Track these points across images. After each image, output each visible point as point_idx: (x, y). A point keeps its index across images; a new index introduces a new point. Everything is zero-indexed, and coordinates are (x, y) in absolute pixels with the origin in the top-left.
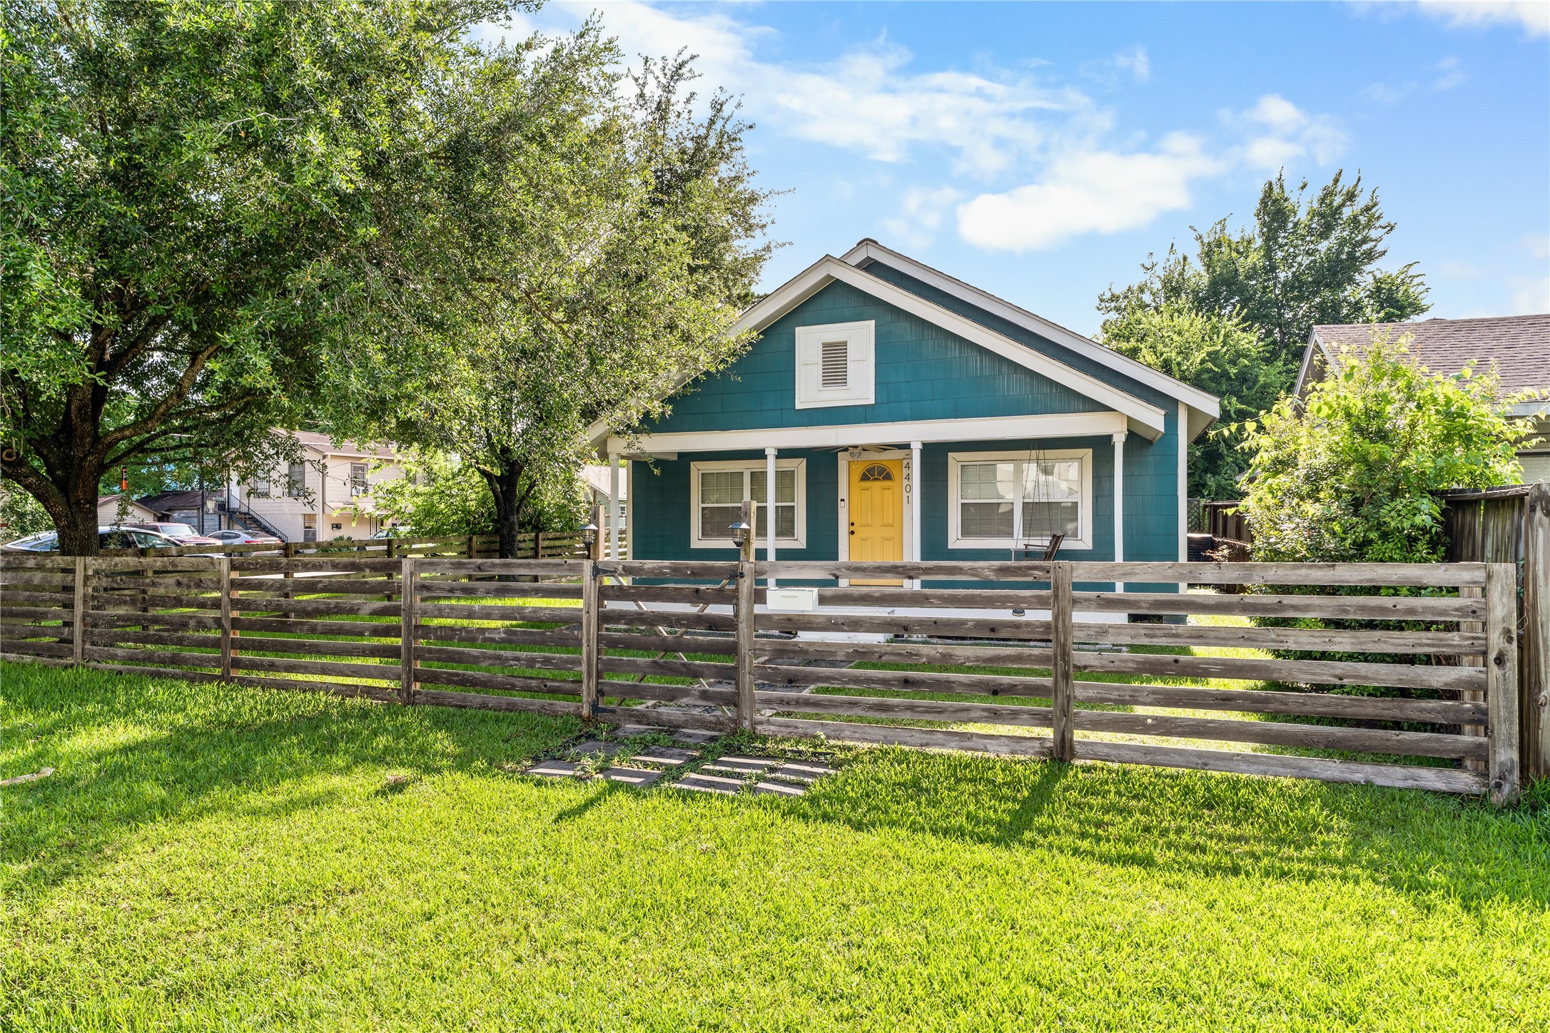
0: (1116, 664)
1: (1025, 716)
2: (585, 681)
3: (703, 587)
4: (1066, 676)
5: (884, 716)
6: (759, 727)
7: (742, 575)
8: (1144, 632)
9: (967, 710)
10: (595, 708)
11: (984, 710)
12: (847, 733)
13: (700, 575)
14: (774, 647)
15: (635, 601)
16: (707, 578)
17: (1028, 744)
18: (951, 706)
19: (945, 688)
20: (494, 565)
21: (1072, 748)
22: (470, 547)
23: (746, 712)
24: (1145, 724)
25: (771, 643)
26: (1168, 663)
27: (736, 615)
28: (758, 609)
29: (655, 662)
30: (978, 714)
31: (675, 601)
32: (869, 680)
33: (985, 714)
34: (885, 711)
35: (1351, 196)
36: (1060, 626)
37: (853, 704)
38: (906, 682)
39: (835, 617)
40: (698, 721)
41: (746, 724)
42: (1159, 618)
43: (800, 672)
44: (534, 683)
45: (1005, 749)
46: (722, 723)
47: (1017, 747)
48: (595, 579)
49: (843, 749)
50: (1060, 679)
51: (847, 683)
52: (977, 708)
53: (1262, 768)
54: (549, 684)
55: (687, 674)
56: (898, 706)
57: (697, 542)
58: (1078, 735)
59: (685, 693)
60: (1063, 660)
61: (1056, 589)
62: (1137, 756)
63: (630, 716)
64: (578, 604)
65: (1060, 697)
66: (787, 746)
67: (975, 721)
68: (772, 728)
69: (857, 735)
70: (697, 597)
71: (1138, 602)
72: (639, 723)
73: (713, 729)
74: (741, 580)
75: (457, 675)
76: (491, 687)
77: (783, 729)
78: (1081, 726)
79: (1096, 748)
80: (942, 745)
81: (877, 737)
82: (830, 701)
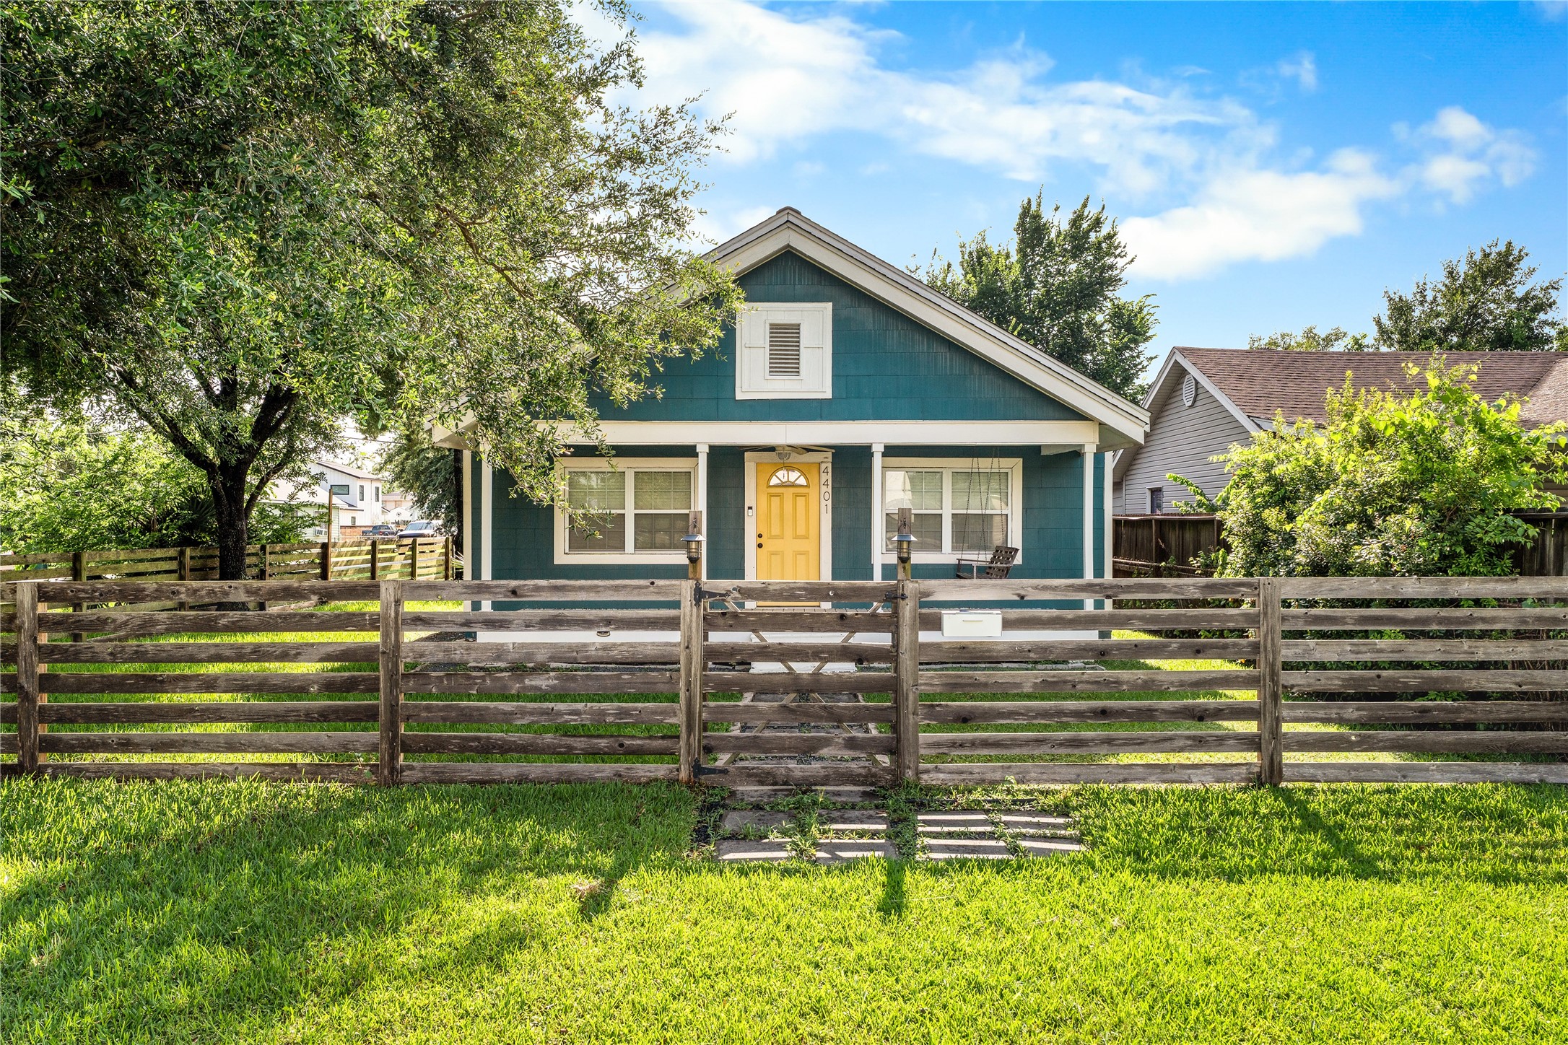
0: (1323, 682)
1: (1232, 742)
2: (684, 736)
3: (850, 612)
4: (1275, 697)
5: (1077, 752)
6: (925, 777)
7: (903, 597)
8: (1349, 648)
9: (1170, 739)
10: (697, 769)
11: (1189, 738)
12: (1033, 775)
13: (847, 597)
14: (945, 681)
15: (754, 631)
16: (854, 600)
17: (1234, 770)
18: (1153, 736)
19: (1147, 715)
20: (538, 589)
21: (1280, 771)
22: (182, 565)
23: (908, 759)
24: (1349, 742)
25: (940, 677)
26: (1372, 679)
27: (896, 645)
28: (925, 637)
29: (784, 706)
30: (1181, 743)
31: (812, 630)
32: (1060, 713)
33: (1189, 742)
34: (1077, 746)
35: (1097, 223)
36: (1269, 645)
37: (1040, 742)
38: (1104, 713)
39: (1020, 644)
40: (843, 775)
41: (910, 774)
42: (1366, 635)
43: (977, 708)
44: (603, 743)
45: (1209, 778)
46: (874, 775)
47: (1222, 774)
48: (698, 604)
49: (1045, 793)
50: (1268, 700)
51: (1035, 718)
52: (1180, 736)
53: (1454, 775)
54: (627, 742)
55: (829, 719)
56: (1093, 740)
57: (562, 556)
58: (1289, 757)
59: (826, 742)
60: (1272, 680)
61: (1266, 605)
62: (1340, 774)
63: (749, 776)
64: (674, 637)
65: (1268, 719)
66: (976, 795)
67: (1181, 750)
68: (941, 776)
69: (1045, 777)
70: (842, 622)
71: (1344, 618)
72: (761, 783)
73: (863, 784)
74: (901, 603)
75: (478, 739)
76: (533, 752)
77: (955, 777)
78: (1289, 748)
79: (1302, 770)
80: (1143, 780)
81: (1068, 777)
82: (1013, 739)
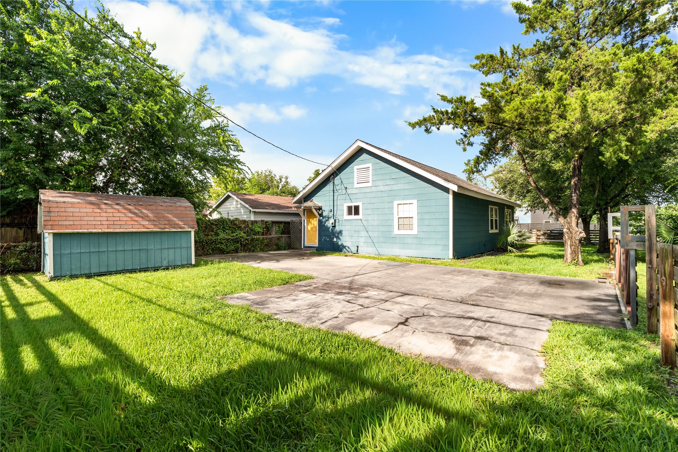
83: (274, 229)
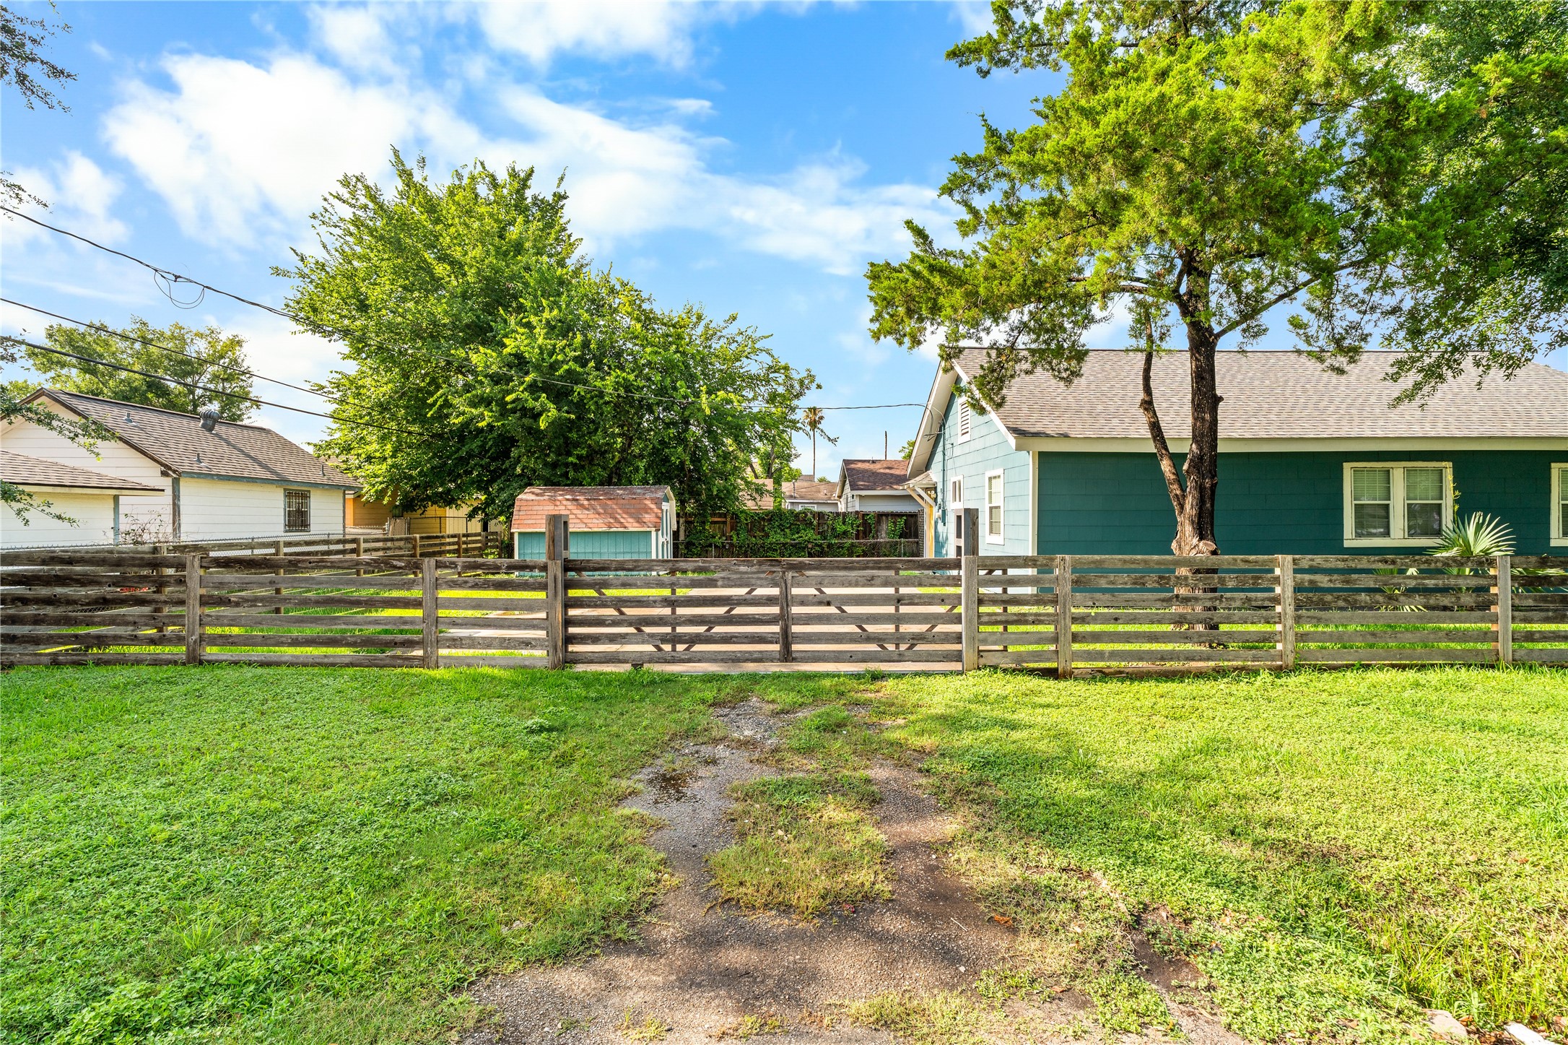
83: (884, 527)
